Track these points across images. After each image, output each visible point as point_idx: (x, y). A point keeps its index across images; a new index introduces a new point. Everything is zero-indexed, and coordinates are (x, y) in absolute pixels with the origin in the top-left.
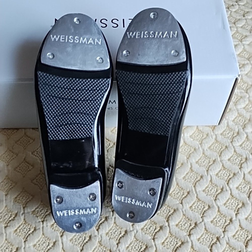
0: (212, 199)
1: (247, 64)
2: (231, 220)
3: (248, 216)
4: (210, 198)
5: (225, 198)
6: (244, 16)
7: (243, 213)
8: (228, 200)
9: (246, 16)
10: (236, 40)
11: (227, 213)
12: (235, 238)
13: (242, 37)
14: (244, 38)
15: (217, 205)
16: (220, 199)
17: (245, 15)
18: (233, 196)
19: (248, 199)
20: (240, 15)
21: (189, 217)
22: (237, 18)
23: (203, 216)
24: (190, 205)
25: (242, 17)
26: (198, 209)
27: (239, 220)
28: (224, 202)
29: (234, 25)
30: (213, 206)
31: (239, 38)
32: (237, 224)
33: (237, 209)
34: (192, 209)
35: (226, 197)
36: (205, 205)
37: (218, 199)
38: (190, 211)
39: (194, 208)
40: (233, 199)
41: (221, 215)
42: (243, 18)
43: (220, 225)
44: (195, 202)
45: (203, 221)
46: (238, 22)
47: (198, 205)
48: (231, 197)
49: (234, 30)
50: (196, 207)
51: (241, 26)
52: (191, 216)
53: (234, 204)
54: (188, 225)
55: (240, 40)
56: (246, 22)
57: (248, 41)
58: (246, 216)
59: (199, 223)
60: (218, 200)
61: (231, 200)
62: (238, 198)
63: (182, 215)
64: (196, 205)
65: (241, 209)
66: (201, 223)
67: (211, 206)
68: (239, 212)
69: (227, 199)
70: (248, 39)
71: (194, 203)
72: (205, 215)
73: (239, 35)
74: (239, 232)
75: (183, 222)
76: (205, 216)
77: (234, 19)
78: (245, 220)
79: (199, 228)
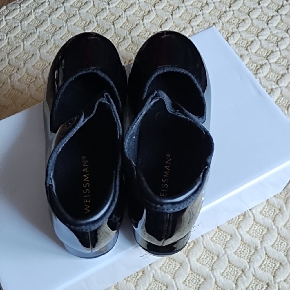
0: (234, 227)
1: (265, 64)
2: (256, 249)
3: (275, 243)
4: (232, 227)
5: (248, 226)
6: (259, 4)
7: (269, 241)
8: (251, 227)
9: (262, 3)
10: (252, 35)
11: (252, 242)
12: (262, 268)
13: (258, 30)
14: (261, 32)
15: (240, 234)
16: (243, 227)
17: (260, 2)
18: (256, 222)
19: (273, 223)
20: (255, 2)
21: (211, 249)
22: (251, 7)
23: (226, 247)
24: (211, 236)
25: (257, 5)
26: (220, 240)
27: (265, 248)
28: (248, 229)
29: (248, 17)
30: (236, 235)
31: (255, 33)
32: (263, 254)
33: (262, 236)
34: (213, 241)
35: (249, 224)
36: (227, 235)
37: (241, 227)
38: (212, 243)
39: (215, 239)
40: (257, 226)
41: (245, 245)
42: (259, 7)
43: (244, 255)
44: (216, 232)
45: (226, 252)
46: (253, 12)
47: (219, 235)
48: (255, 223)
49: (248, 23)
50: (218, 238)
51: (256, 16)
52: (212, 249)
53: (258, 231)
54: (210, 259)
55: (256, 35)
56: (262, 11)
57: (265, 35)
58: (273, 243)
59: (222, 256)
60: (241, 229)
61: (255, 226)
62: (262, 224)
63: (203, 248)
64: (217, 236)
65: (266, 236)
66: (223, 255)
67: (233, 236)
68: (265, 239)
69: (251, 225)
70: (265, 33)
71: (215, 234)
72: (227, 246)
73: (255, 28)
74: (266, 261)
75: (205, 256)
76: (228, 248)
77: (248, 9)
78: (271, 248)
79: (222, 262)
